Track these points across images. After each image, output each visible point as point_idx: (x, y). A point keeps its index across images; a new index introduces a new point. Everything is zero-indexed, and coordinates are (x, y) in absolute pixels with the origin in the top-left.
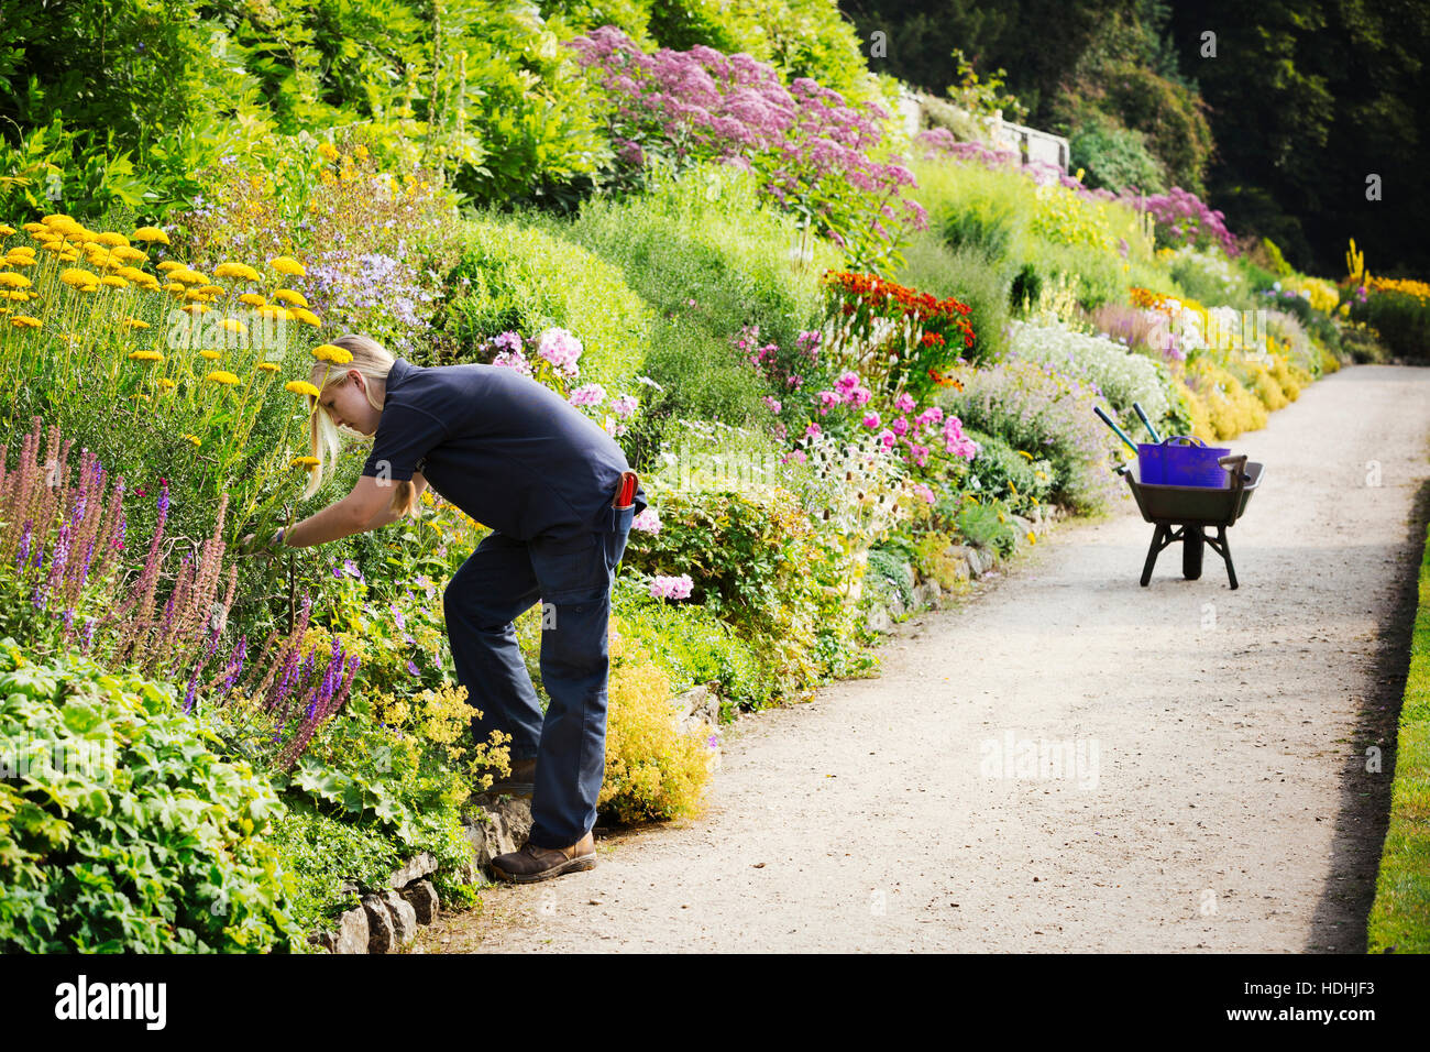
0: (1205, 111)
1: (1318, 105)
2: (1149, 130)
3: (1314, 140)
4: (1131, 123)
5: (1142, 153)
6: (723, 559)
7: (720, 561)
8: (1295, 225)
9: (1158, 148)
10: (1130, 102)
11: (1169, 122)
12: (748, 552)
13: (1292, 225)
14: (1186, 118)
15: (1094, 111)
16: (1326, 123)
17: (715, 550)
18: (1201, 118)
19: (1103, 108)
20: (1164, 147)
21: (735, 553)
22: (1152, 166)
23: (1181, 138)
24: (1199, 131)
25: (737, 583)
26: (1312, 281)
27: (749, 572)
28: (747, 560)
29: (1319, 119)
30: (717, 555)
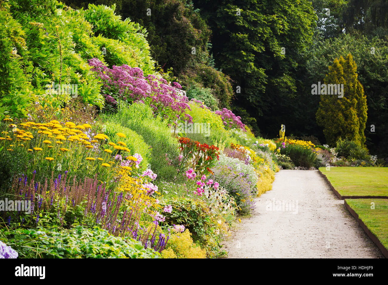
0: (230, 81)
1: (262, 78)
2: (212, 87)
3: (261, 91)
4: (206, 86)
5: (211, 96)
6: (190, 221)
7: (189, 222)
8: (254, 121)
9: (216, 94)
10: (205, 78)
11: (218, 85)
12: (196, 219)
13: (253, 121)
14: (224, 83)
15: (193, 81)
16: (265, 85)
17: (187, 218)
18: (229, 83)
19: (196, 80)
20: (217, 93)
21: (193, 219)
22: (215, 100)
23: (223, 91)
24: (229, 88)
25: (194, 229)
26: (268, 140)
27: (197, 225)
28: (196, 221)
29: (263, 83)
30: (188, 220)
